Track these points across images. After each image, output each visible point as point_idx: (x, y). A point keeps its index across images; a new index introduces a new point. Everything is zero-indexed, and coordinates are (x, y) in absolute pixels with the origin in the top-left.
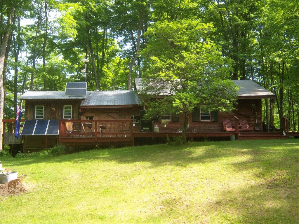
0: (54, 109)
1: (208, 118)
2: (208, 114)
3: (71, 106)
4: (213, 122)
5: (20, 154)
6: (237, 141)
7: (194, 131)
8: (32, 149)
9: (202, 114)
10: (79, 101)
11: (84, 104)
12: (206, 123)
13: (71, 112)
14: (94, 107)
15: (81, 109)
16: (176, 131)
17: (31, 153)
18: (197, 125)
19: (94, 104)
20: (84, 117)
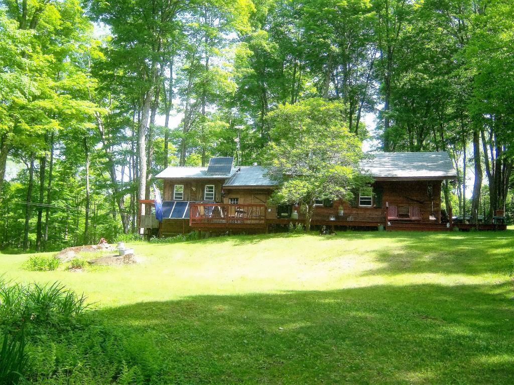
0: (194, 189)
1: (369, 203)
2: (370, 199)
3: (214, 186)
4: (375, 208)
5: (154, 238)
6: (385, 232)
7: (350, 219)
8: (167, 233)
9: (362, 199)
10: (222, 181)
11: (227, 184)
12: (366, 209)
13: (213, 193)
14: (238, 188)
15: (224, 190)
16: (328, 217)
17: (165, 238)
18: (354, 212)
19: (238, 185)
20: (228, 199)
